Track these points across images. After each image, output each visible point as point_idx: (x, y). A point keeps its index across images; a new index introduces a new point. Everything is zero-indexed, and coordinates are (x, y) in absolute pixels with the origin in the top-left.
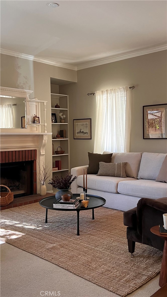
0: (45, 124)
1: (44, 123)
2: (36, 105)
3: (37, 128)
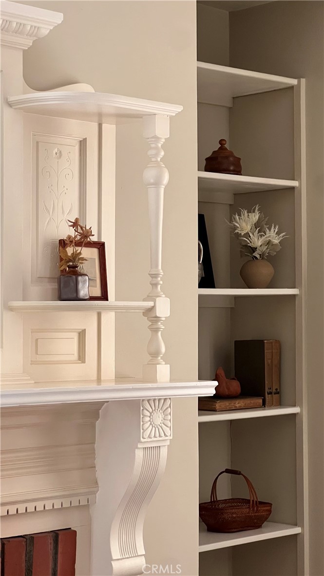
0: (152, 309)
1: (149, 298)
2: (83, 144)
3: (82, 335)
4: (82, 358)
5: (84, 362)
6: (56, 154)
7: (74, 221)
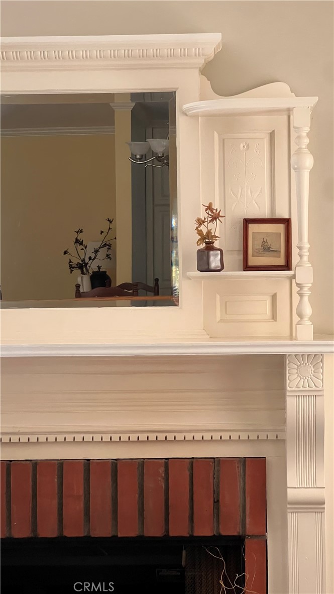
2: (272, 135)
4: (274, 317)
5: (276, 321)
6: (244, 147)
7: (208, 205)
